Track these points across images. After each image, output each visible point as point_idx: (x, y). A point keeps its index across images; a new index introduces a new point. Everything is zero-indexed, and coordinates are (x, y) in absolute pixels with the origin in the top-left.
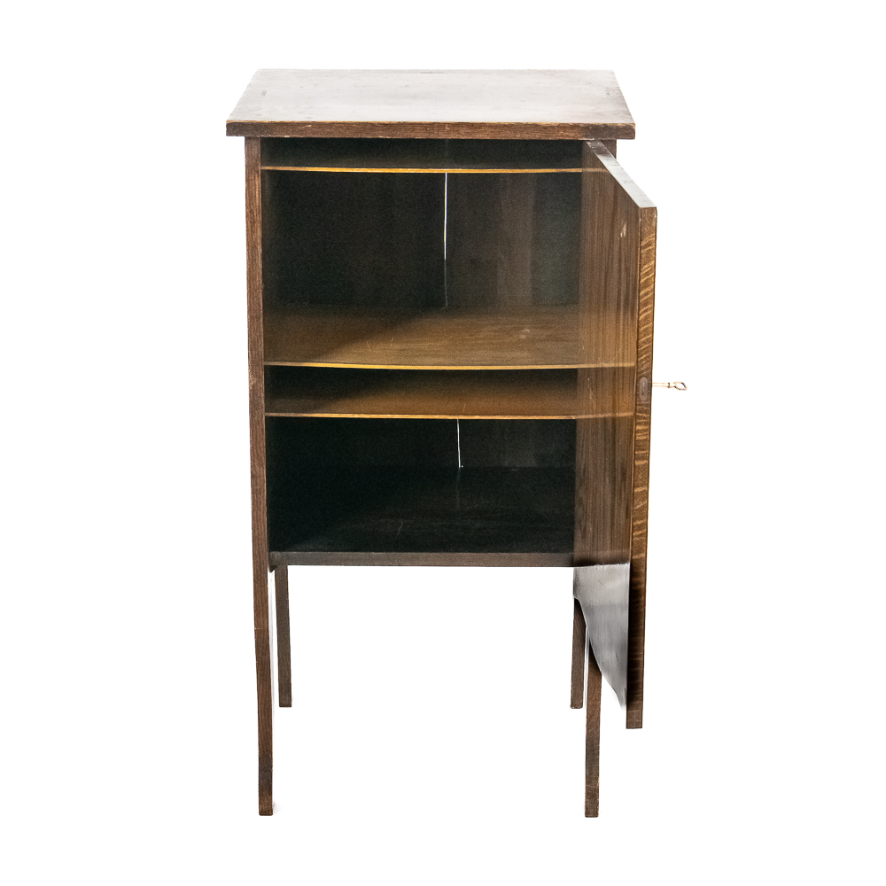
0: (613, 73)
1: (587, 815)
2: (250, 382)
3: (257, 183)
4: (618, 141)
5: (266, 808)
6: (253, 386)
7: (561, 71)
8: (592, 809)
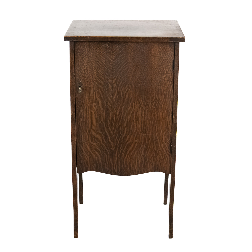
0: (177, 21)
1: (169, 238)
2: (71, 113)
3: (73, 54)
4: (180, 42)
5: (76, 236)
6: (72, 114)
7: (162, 21)
8: (171, 236)
